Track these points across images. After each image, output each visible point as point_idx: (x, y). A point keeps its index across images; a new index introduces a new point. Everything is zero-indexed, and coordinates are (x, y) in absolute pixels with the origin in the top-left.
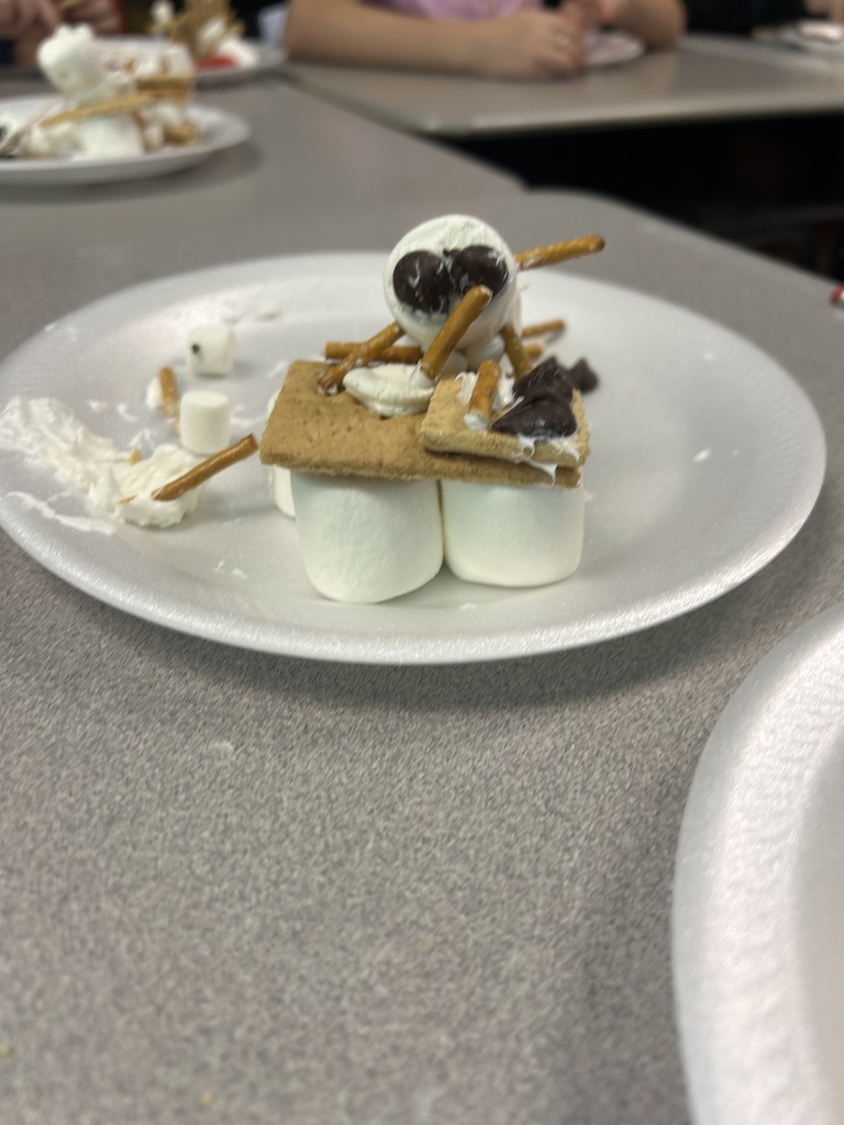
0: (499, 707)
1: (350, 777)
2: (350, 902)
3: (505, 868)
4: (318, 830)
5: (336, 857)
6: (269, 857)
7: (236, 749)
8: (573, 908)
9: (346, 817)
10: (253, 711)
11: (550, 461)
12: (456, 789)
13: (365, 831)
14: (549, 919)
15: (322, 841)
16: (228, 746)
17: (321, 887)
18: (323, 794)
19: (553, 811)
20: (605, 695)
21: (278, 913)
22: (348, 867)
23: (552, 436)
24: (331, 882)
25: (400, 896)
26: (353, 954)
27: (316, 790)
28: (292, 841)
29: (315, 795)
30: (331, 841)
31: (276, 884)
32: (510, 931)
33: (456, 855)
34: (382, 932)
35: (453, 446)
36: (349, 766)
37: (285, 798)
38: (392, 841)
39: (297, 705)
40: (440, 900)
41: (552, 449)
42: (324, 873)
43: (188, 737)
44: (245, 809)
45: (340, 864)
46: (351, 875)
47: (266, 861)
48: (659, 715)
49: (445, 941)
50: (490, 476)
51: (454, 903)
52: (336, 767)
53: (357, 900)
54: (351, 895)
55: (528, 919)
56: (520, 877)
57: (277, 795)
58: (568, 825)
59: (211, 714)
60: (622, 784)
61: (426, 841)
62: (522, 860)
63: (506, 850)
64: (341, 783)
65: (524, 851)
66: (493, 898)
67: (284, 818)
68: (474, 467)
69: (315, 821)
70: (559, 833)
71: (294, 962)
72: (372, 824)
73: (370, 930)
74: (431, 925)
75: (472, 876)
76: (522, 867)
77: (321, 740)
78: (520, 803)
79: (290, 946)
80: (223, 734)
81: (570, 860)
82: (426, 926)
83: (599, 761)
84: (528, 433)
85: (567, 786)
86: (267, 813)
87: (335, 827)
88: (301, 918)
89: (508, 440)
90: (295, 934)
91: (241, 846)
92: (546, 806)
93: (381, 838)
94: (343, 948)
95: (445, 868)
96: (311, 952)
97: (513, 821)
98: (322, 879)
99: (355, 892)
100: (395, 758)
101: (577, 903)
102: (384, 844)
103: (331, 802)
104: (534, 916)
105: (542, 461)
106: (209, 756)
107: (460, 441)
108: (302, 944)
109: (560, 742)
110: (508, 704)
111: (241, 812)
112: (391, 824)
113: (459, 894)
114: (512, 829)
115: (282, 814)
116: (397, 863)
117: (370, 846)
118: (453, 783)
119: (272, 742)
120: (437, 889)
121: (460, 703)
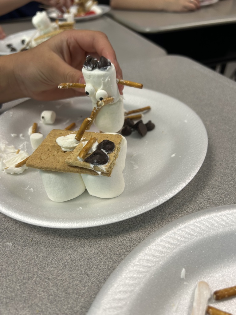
0: (85, 238)
1: (37, 257)
2: (23, 295)
3: (66, 291)
4: (23, 273)
5: (24, 281)
6: (8, 279)
7: (12, 245)
8: (79, 305)
9: (32, 269)
10: (21, 233)
11: (99, 171)
12: (63, 264)
13: (35, 274)
14: (71, 308)
15: (23, 276)
16: (11, 244)
17: (18, 290)
18: (29, 261)
19: (86, 274)
20: (115, 236)
21: (5, 296)
22: (27, 285)
23: (98, 165)
24: (21, 289)
25: (36, 296)
26: (18, 311)
27: (27, 260)
28: (16, 275)
29: (27, 261)
30: (25, 276)
31: (7, 288)
32: (59, 311)
33: (55, 285)
34: (27, 306)
35: (74, 165)
36: (39, 253)
37: (19, 262)
38: (40, 278)
39: (32, 233)
40: (45, 298)
41: (99, 168)
42: (20, 286)
43: (2, 240)
44: (8, 264)
45: (25, 284)
46: (26, 288)
47: (7, 280)
48: (128, 244)
49: (42, 311)
50: (86, 173)
51: (48, 299)
52: (35, 253)
53: (25, 295)
54: (24, 294)
55: (65, 307)
56: (69, 294)
57: (17, 260)
58: (88, 278)
59: (10, 233)
60: (108, 266)
61: (49, 279)
62: (71, 288)
63: (68, 284)
64: (34, 259)
65: (73, 285)
66: (59, 299)
67: (16, 268)
68: (81, 170)
69: (24, 270)
70: (84, 281)
71: (3, 311)
72: (37, 272)
73: (25, 305)
74: (40, 305)
75: (56, 292)
76: (70, 291)
77: (34, 244)
78: (78, 270)
79: (4, 307)
80: (11, 240)
81: (85, 289)
82: (39, 306)
83: (105, 258)
84: (92, 163)
85: (93, 265)
86: (13, 266)
87: (27, 272)
88: (9, 299)
89: (88, 164)
90: (7, 303)
91: (3, 275)
92: (85, 272)
93: (38, 277)
94: (16, 309)
95: (51, 288)
96: (8, 309)
97: (74, 275)
98: (19, 288)
99: (25, 293)
100: (51, 252)
101: (81, 304)
102: (38, 279)
103: (30, 264)
104: (68, 306)
105: (97, 171)
106: (5, 247)
107: (76, 164)
108: (7, 306)
109: (97, 251)
110: (87, 237)
111: (7, 265)
112: (42, 273)
113: (51, 297)
114: (73, 278)
115: (16, 266)
116: (39, 285)
117: (34, 279)
118: (63, 262)
119: (22, 244)
120: (46, 295)
121: (75, 236)
